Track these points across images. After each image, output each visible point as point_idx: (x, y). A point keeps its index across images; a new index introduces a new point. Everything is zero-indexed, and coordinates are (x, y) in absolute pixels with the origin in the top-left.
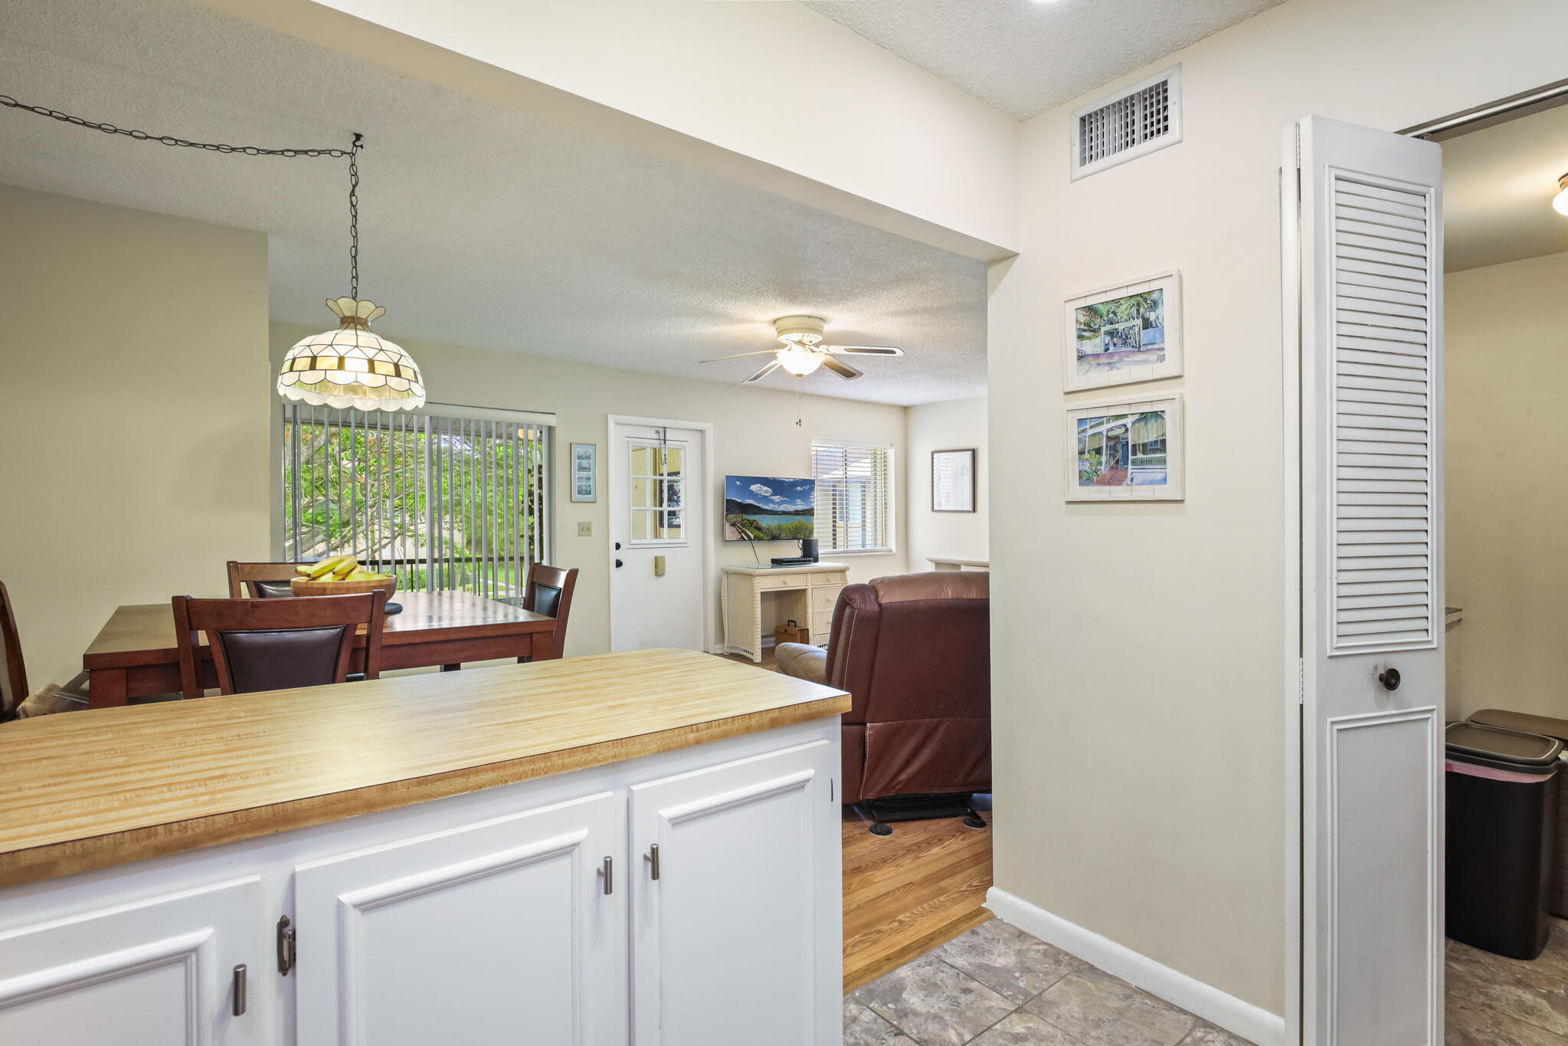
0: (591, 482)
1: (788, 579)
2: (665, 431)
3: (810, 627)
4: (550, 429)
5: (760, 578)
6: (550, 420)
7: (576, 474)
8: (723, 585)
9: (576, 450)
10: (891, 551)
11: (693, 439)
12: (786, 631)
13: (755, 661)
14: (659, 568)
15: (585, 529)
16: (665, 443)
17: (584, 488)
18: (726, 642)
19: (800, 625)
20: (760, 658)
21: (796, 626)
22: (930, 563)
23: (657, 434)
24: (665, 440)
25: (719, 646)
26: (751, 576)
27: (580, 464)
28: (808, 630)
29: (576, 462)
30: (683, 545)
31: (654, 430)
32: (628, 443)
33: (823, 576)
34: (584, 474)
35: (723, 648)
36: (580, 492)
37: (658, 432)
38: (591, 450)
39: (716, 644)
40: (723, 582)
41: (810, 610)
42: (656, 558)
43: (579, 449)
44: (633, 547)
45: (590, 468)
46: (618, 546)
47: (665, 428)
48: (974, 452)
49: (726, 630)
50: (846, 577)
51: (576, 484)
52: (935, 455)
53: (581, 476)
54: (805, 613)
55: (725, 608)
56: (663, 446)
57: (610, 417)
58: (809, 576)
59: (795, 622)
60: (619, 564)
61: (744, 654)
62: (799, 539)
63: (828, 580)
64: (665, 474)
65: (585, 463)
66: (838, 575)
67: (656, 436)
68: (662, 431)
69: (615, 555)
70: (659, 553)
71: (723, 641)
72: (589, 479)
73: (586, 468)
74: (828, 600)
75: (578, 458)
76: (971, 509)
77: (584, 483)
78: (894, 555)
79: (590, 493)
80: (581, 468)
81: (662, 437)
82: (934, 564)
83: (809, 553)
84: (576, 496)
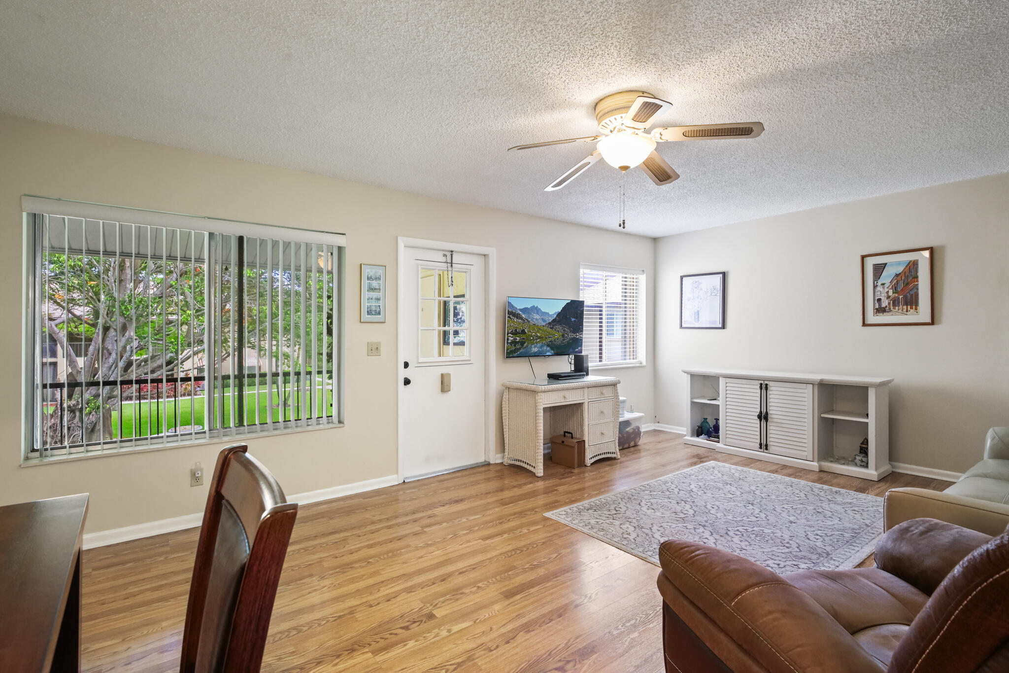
0: (381, 303)
1: (566, 393)
2: (452, 255)
3: (586, 438)
4: (340, 249)
5: (543, 394)
6: (340, 241)
7: (366, 295)
8: (504, 399)
9: (367, 271)
10: (641, 363)
11: (478, 262)
12: (563, 442)
13: (537, 475)
14: (444, 385)
15: (374, 349)
16: (452, 266)
17: (373, 308)
18: (506, 453)
19: (577, 435)
20: (542, 471)
21: (572, 438)
22: (686, 374)
23: (445, 258)
24: (452, 263)
25: (499, 455)
26: (534, 392)
27: (370, 284)
28: (584, 441)
29: (365, 283)
30: (467, 362)
31: (441, 253)
32: (418, 265)
33: (598, 389)
34: (374, 295)
35: (503, 458)
36: (369, 313)
37: (445, 255)
38: (380, 271)
39: (497, 453)
40: (504, 396)
41: (586, 422)
42: (442, 375)
43: (369, 270)
44: (420, 365)
45: (380, 289)
46: (406, 365)
47: (452, 251)
48: (724, 275)
49: (506, 441)
50: (617, 390)
51: (365, 305)
52: (684, 279)
53: (371, 296)
54: (582, 425)
55: (506, 422)
56: (450, 269)
57: (399, 238)
58: (586, 390)
59: (572, 434)
60: (407, 382)
61: (526, 466)
62: (569, 355)
63: (602, 393)
64: (452, 297)
65: (375, 284)
66: (611, 389)
67: (443, 259)
68: (449, 254)
69: (403, 373)
70: (445, 370)
71: (503, 451)
72: (378, 299)
73: (375, 289)
74: (602, 412)
75: (368, 279)
76: (720, 326)
77: (374, 304)
78: (644, 367)
79: (379, 313)
80: (371, 289)
81: (449, 261)
82: (689, 376)
83: (580, 368)
84: (366, 317)
